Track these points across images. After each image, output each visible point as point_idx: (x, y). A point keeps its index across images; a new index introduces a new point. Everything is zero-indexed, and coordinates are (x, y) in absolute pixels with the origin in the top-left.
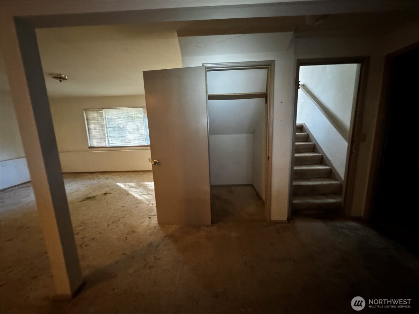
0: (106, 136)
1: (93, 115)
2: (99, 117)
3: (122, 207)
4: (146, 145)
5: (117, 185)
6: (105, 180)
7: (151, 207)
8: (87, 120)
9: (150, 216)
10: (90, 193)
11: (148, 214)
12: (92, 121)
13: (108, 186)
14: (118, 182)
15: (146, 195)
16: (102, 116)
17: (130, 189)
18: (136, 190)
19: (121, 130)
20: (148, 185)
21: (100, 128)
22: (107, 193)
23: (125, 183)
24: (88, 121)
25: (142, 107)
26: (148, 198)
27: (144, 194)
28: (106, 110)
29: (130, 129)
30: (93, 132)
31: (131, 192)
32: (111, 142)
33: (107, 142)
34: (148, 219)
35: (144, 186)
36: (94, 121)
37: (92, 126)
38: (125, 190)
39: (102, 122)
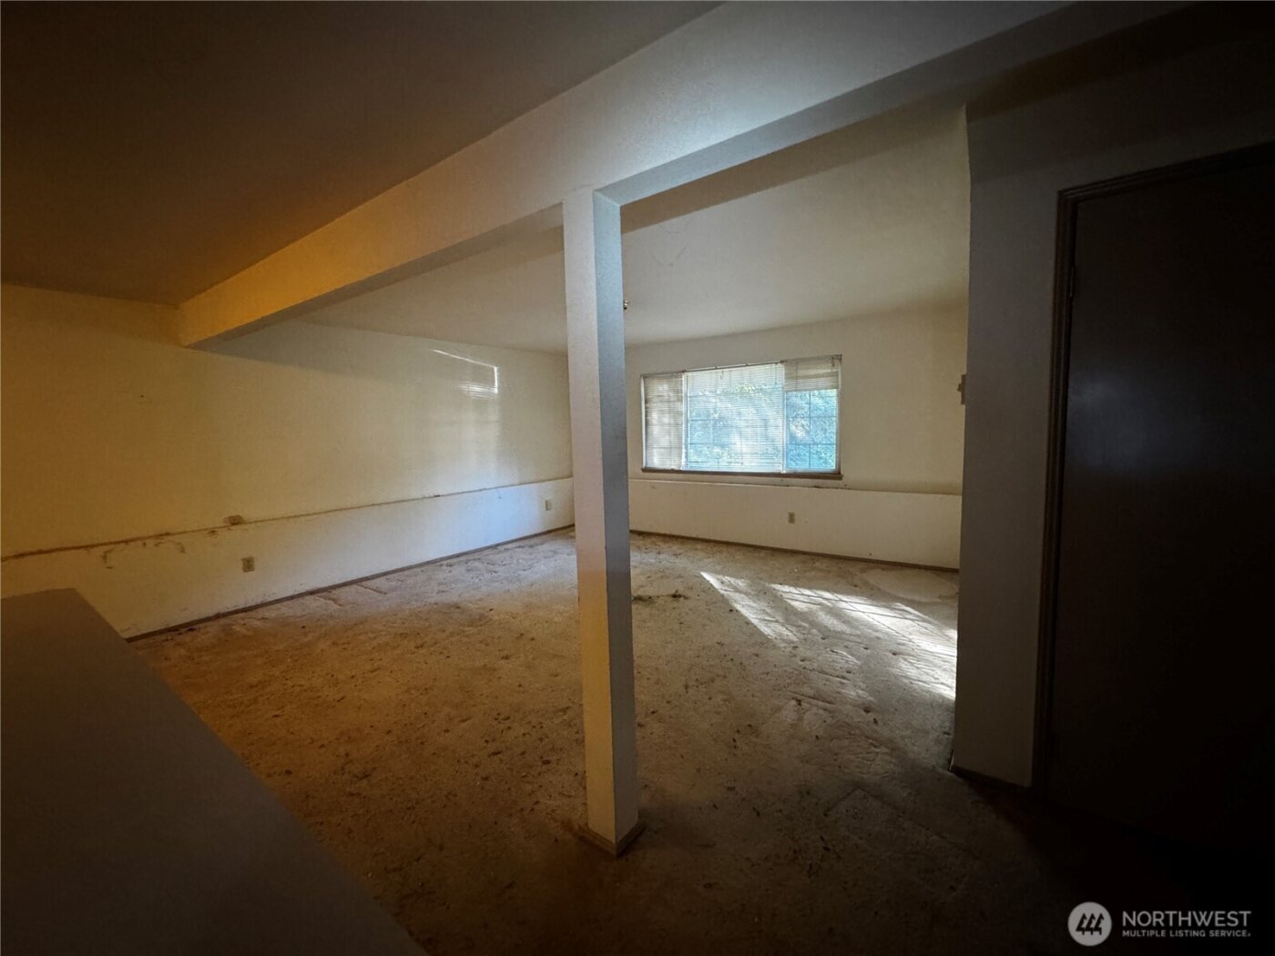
0: (683, 442)
1: (661, 388)
2: (671, 394)
3: (718, 643)
4: (784, 472)
5: (702, 576)
6: (673, 559)
7: (800, 666)
8: (646, 402)
9: (800, 697)
10: (642, 586)
11: (791, 688)
12: (655, 405)
13: (680, 576)
14: (703, 571)
15: (783, 625)
16: (678, 392)
17: (737, 596)
18: (751, 603)
19: (719, 427)
20: (785, 596)
21: (672, 421)
22: (680, 596)
23: (720, 577)
24: (648, 405)
25: (782, 362)
26: (787, 635)
27: (777, 621)
28: (690, 374)
29: (743, 424)
30: (656, 430)
31: (738, 607)
32: (693, 458)
33: (684, 460)
34: (794, 702)
35: (776, 596)
36: (659, 404)
37: (654, 416)
38: (723, 596)
39: (678, 404)
